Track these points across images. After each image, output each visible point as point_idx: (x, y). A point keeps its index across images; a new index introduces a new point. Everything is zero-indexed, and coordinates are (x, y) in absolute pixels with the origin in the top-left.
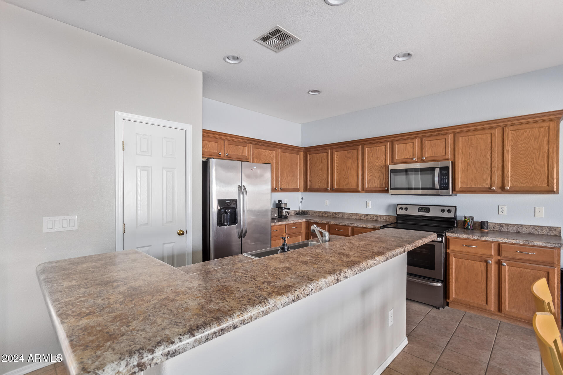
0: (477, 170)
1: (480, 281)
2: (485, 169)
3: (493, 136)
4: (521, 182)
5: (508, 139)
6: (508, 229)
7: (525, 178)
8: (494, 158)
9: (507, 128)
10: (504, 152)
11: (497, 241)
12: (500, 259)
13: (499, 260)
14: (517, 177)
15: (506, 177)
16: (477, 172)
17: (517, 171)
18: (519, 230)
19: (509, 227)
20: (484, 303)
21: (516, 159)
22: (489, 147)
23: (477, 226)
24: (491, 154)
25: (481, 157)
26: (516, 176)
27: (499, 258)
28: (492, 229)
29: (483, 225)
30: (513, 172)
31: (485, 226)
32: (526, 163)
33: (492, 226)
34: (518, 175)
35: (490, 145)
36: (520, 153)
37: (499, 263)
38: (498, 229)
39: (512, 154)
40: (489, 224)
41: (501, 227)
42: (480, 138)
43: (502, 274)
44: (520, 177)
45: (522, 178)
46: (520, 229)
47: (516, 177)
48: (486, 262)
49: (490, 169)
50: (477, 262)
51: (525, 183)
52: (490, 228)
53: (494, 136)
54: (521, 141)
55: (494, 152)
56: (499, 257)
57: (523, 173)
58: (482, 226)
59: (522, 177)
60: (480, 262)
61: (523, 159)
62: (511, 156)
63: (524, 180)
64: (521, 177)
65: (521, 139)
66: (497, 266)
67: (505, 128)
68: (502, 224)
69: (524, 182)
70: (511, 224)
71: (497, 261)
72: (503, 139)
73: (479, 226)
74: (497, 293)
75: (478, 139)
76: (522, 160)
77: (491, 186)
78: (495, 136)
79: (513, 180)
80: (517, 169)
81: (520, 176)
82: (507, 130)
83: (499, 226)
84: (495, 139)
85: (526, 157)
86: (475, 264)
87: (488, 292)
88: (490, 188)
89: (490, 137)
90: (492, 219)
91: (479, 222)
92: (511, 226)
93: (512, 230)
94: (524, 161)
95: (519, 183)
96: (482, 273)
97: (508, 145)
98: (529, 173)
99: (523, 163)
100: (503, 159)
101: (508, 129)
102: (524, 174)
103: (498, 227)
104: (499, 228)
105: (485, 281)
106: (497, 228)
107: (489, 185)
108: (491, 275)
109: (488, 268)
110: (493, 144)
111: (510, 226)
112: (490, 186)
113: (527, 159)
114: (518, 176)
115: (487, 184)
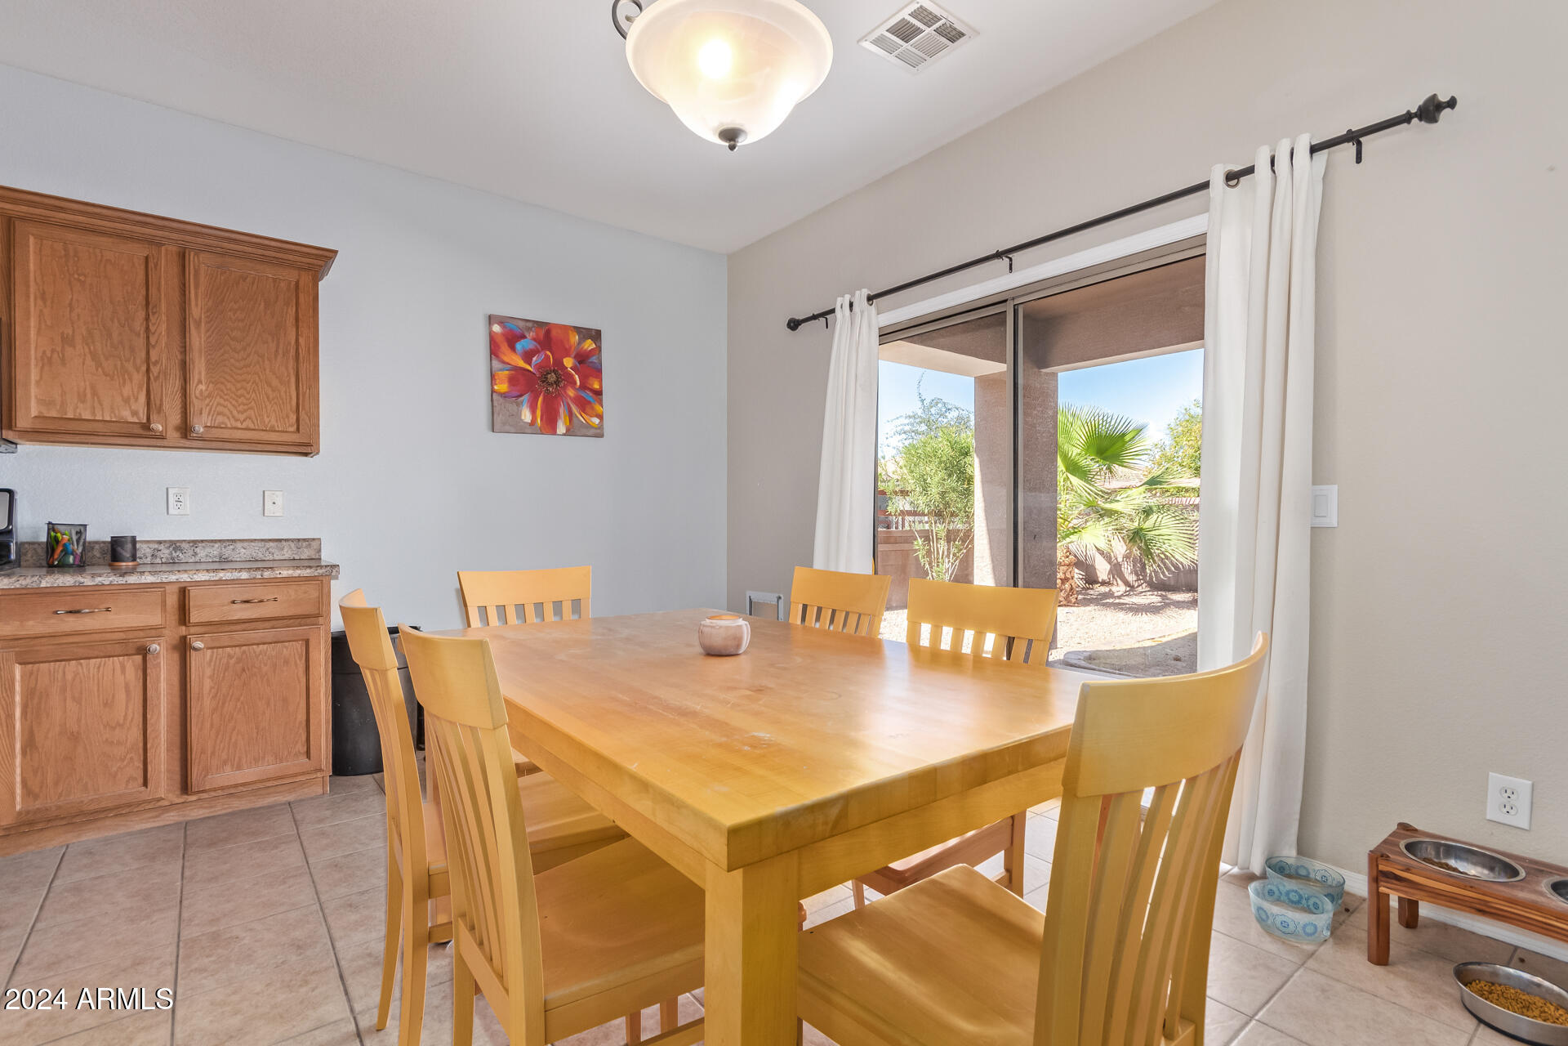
0: (99, 365)
1: (121, 722)
2: (126, 364)
3: (151, 265)
4: (233, 417)
5: (197, 286)
6: (195, 554)
7: (246, 407)
8: (157, 334)
9: (195, 255)
10: (187, 323)
11: (177, 582)
12: (184, 634)
13: (184, 639)
14: (225, 400)
15: (194, 399)
16: (100, 369)
17: (222, 383)
18: (227, 556)
19: (197, 550)
20: (136, 786)
21: (220, 349)
22: (141, 298)
23: (98, 555)
24: (147, 319)
25: (113, 322)
26: (221, 397)
27: (183, 630)
28: (149, 559)
29: (119, 549)
30: (211, 385)
31: (126, 551)
32: (245, 366)
33: (148, 550)
34: (226, 395)
35: (143, 292)
36: (229, 335)
37: (183, 648)
38: (167, 559)
39: (210, 332)
40: (138, 546)
41: (176, 552)
42: (107, 260)
43: (193, 677)
44: (231, 403)
45: (236, 404)
46: (228, 552)
47: (222, 401)
48: (144, 652)
49: (144, 368)
50: (111, 659)
51: (244, 420)
52: (141, 558)
53: (156, 266)
54: (233, 303)
55: (156, 316)
56: (184, 628)
57: (239, 392)
58: (117, 551)
59: (237, 401)
60: (121, 658)
61: (238, 353)
62: (207, 339)
63: (242, 413)
64: (234, 402)
65: (231, 296)
66: (176, 656)
67: (189, 252)
68: (178, 541)
69: (242, 417)
70: (206, 541)
71: (175, 641)
72: (184, 285)
73: (103, 553)
74: (177, 740)
75: (101, 261)
76: (236, 355)
77: (148, 419)
78: (158, 267)
79: (213, 409)
80: (223, 380)
81: (231, 400)
82: (194, 261)
83: (171, 549)
84: (160, 278)
85: (244, 349)
86: (101, 669)
87: (149, 746)
88: (146, 426)
89: (143, 267)
90: (149, 529)
91: (104, 542)
92: (203, 547)
93: (207, 556)
94: (240, 358)
95: (228, 418)
96: (128, 692)
97: (197, 305)
98: (254, 395)
99: (237, 364)
100: (185, 343)
101: (196, 258)
102: (243, 395)
103: (167, 551)
104: (171, 554)
105: (139, 718)
106: (165, 553)
107: (141, 415)
108: (157, 690)
109: (149, 671)
110: (153, 291)
111: (203, 544)
112: (145, 421)
113: (249, 355)
114: (226, 397)
115: (135, 413)
